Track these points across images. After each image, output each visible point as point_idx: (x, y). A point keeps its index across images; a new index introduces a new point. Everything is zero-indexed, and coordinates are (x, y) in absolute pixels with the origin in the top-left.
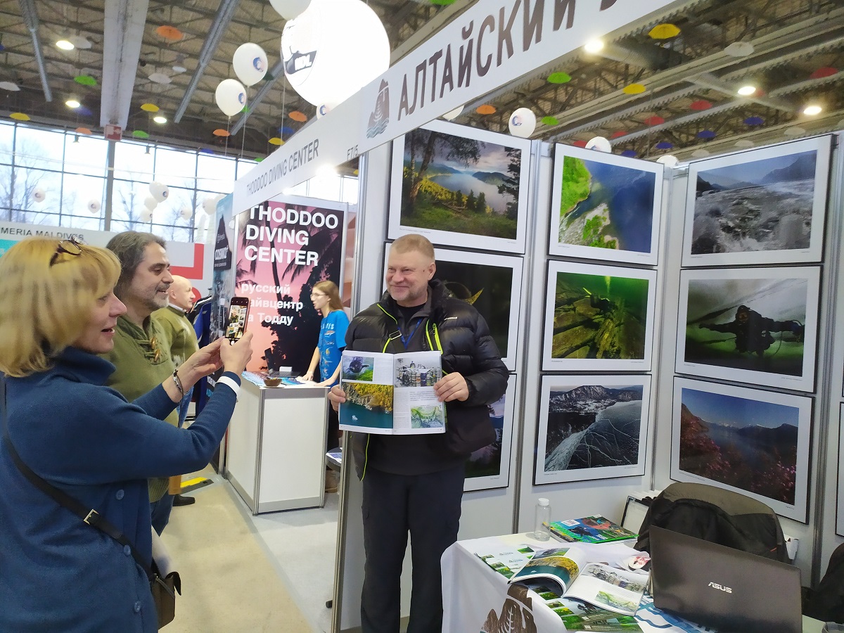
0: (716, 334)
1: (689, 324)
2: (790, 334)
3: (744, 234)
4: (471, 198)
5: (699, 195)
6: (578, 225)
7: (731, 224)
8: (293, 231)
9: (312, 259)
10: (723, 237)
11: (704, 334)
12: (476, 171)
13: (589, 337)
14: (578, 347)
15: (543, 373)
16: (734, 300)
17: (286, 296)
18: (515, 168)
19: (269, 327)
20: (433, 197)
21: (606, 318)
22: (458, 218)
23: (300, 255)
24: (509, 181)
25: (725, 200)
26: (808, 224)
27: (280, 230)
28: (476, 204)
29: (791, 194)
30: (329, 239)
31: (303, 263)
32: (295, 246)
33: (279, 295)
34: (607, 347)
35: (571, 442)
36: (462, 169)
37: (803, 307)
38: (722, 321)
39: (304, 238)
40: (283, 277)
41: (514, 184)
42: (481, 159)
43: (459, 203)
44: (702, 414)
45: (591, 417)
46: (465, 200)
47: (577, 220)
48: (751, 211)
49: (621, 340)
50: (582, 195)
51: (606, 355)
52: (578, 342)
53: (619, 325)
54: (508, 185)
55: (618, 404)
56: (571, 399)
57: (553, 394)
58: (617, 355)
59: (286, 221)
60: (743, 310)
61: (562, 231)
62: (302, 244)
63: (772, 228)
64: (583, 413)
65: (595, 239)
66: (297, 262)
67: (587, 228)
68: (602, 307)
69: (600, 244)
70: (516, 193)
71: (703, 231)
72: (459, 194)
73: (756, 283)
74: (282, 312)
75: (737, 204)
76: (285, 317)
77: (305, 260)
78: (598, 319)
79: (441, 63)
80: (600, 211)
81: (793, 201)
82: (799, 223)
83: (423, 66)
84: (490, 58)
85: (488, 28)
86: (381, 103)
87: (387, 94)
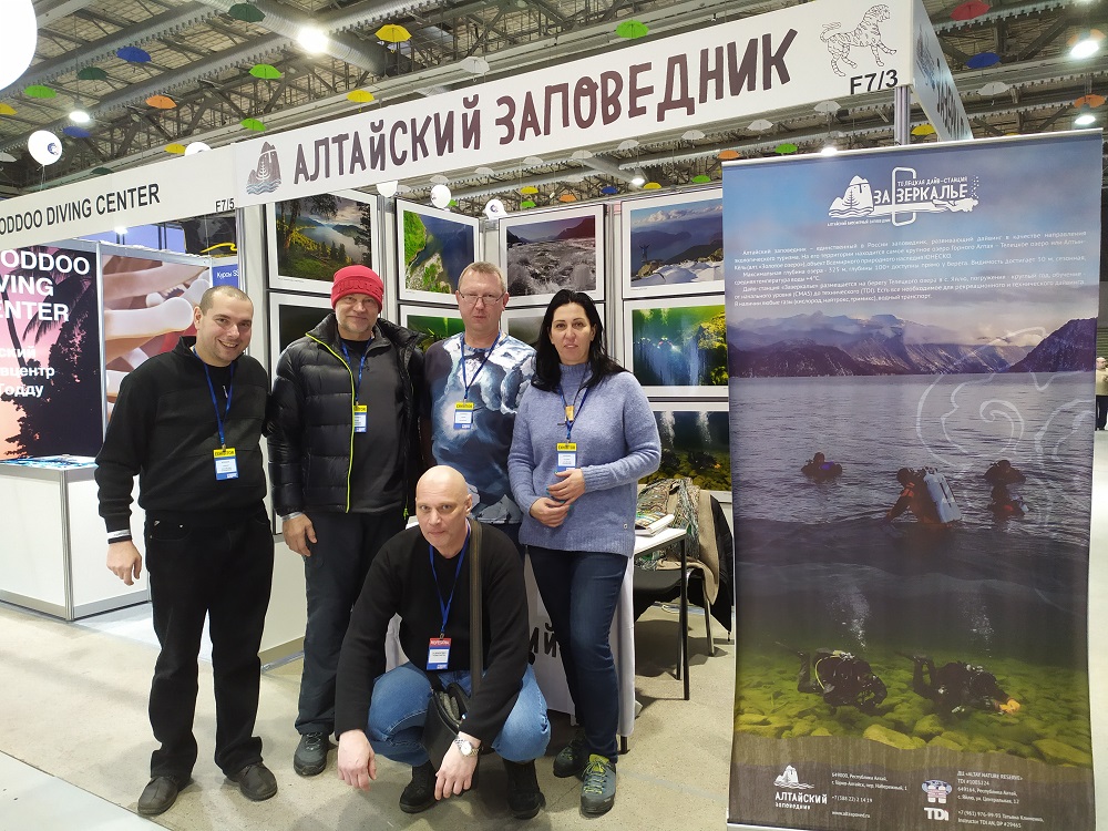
3: (548, 280)
4: (334, 249)
5: (509, 246)
6: (419, 274)
7: (537, 271)
8: (32, 279)
9: (61, 313)
10: (532, 282)
12: (336, 223)
17: (31, 360)
18: (366, 221)
19: (13, 401)
20: (303, 249)
22: (324, 268)
23: (44, 308)
24: (362, 233)
25: (531, 251)
26: (593, 272)
27: (13, 278)
28: (338, 254)
29: (579, 248)
30: (80, 287)
31: (50, 319)
32: (36, 297)
33: (21, 361)
36: (324, 223)
39: (47, 287)
40: (24, 337)
41: (367, 236)
42: (339, 213)
43: (325, 254)
46: (329, 250)
47: (418, 269)
48: (552, 261)
50: (420, 246)
54: (362, 237)
59: (20, 265)
61: (407, 279)
62: (46, 294)
63: (569, 275)
65: (433, 286)
66: (41, 317)
67: (426, 276)
69: (437, 289)
70: (368, 244)
71: (516, 277)
72: (324, 245)
74: (27, 380)
75: (541, 255)
76: (32, 387)
77: (52, 315)
79: (348, 145)
80: (435, 260)
81: (581, 253)
82: (587, 270)
83: (325, 142)
84: (405, 153)
85: (400, 130)
86: (267, 164)
87: (275, 156)
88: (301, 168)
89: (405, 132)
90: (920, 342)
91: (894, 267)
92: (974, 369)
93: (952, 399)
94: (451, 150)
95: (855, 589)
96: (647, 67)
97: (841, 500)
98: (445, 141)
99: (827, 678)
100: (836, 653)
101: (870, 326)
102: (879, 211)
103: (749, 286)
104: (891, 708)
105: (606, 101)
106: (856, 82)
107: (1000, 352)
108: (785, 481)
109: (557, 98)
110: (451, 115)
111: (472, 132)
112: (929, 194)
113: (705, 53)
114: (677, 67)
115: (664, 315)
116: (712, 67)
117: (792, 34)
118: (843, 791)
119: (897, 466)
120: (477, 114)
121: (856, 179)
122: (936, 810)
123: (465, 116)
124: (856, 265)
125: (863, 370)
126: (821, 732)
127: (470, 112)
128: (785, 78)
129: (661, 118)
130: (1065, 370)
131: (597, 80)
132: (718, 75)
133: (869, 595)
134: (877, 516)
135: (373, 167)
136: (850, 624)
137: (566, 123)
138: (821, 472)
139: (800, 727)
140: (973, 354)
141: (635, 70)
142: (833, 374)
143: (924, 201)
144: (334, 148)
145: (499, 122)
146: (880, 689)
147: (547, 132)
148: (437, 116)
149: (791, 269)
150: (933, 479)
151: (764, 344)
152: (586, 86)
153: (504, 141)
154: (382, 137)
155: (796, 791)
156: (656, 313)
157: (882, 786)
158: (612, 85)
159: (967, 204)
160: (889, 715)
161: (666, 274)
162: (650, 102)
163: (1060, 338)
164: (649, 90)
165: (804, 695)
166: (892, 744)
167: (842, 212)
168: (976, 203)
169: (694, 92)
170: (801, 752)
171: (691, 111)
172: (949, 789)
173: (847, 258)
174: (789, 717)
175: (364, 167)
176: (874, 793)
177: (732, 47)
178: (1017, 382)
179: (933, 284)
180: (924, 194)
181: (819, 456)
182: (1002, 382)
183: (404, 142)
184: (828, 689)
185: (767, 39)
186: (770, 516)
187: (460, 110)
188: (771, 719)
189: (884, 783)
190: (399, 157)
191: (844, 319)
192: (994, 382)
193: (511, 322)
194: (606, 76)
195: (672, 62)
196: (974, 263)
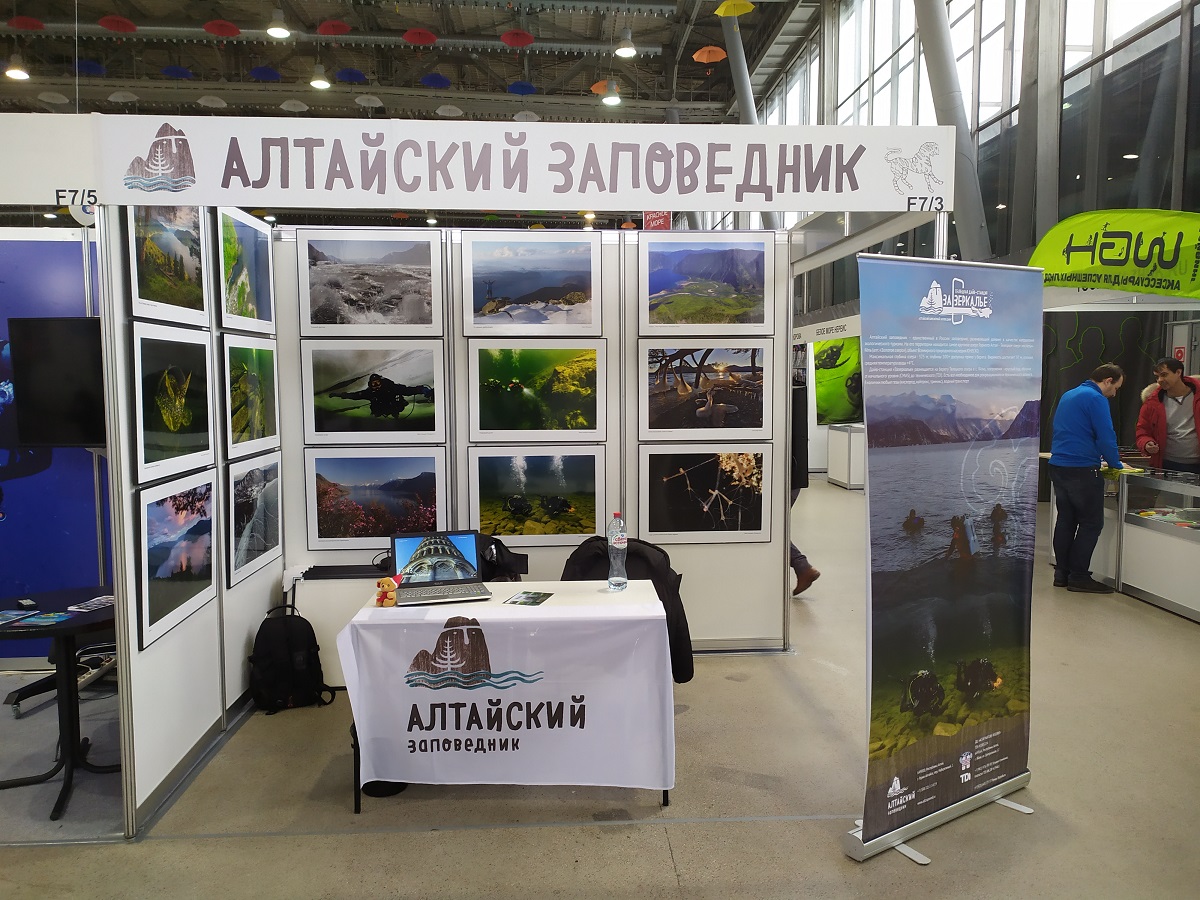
0: (349, 402)
1: (317, 394)
2: (422, 397)
3: (368, 308)
4: (176, 263)
5: (313, 264)
6: (235, 292)
7: (353, 297)
10: (346, 309)
11: (336, 402)
12: (176, 228)
13: (249, 417)
14: (244, 429)
15: (228, 462)
16: (365, 370)
18: (197, 226)
20: (155, 262)
21: (256, 394)
22: (170, 287)
24: (195, 241)
25: (342, 272)
26: (429, 304)
28: (179, 269)
29: (410, 276)
34: (258, 426)
37: (431, 373)
38: (353, 389)
41: (198, 244)
42: (178, 214)
43: (169, 267)
44: (344, 479)
46: (172, 264)
47: (233, 287)
48: (374, 287)
49: (264, 418)
50: (234, 259)
51: (258, 435)
52: (243, 424)
53: (262, 401)
54: (196, 246)
56: (244, 487)
58: (263, 433)
60: (375, 377)
61: (227, 300)
63: (396, 304)
64: (251, 500)
65: (244, 309)
68: (253, 382)
69: (247, 313)
70: (200, 256)
71: (322, 301)
72: (169, 258)
73: (386, 353)
75: (359, 278)
78: (252, 396)
79: (323, 153)
80: (244, 276)
81: (413, 282)
82: (420, 302)
83: (281, 142)
84: (417, 179)
85: (409, 152)
86: (167, 153)
87: (184, 144)
88: (235, 171)
89: (418, 153)
90: (964, 416)
91: (953, 357)
94: (486, 188)
96: (726, 148)
98: (478, 176)
99: (916, 696)
100: (920, 673)
101: (941, 404)
102: (946, 311)
103: (875, 367)
104: (946, 707)
105: (682, 172)
106: (912, 201)
107: (999, 425)
109: (626, 158)
110: (487, 147)
111: (517, 173)
112: (970, 301)
113: (783, 148)
114: (756, 154)
115: (515, 356)
116: (790, 162)
117: (861, 150)
118: (923, 783)
120: (523, 154)
121: (934, 284)
122: (966, 774)
123: (507, 152)
124: (933, 354)
125: (937, 440)
126: (913, 741)
127: (515, 151)
128: (854, 186)
129: (739, 198)
131: (673, 148)
132: (795, 169)
134: (942, 556)
135: (366, 186)
136: (927, 647)
137: (636, 184)
140: (987, 426)
141: (713, 148)
142: (921, 443)
143: (968, 307)
144: (297, 152)
145: (552, 168)
146: (941, 694)
147: (613, 189)
148: (467, 144)
149: (898, 354)
150: (968, 522)
152: (658, 152)
153: (559, 190)
155: (899, 796)
156: (507, 354)
157: (941, 770)
158: (688, 158)
159: (988, 312)
160: (946, 712)
161: (513, 313)
162: (730, 181)
163: (1023, 413)
164: (728, 170)
167: (927, 309)
168: (992, 312)
169: (772, 180)
170: (902, 762)
171: (769, 198)
172: (972, 755)
173: (929, 348)
174: (895, 736)
176: (937, 777)
177: (808, 148)
179: (972, 372)
180: (967, 301)
181: (913, 513)
184: (917, 704)
185: (840, 148)
187: (499, 147)
189: (942, 767)
190: (408, 180)
191: (927, 399)
193: (316, 355)
194: (682, 147)
195: (752, 148)
196: (989, 357)
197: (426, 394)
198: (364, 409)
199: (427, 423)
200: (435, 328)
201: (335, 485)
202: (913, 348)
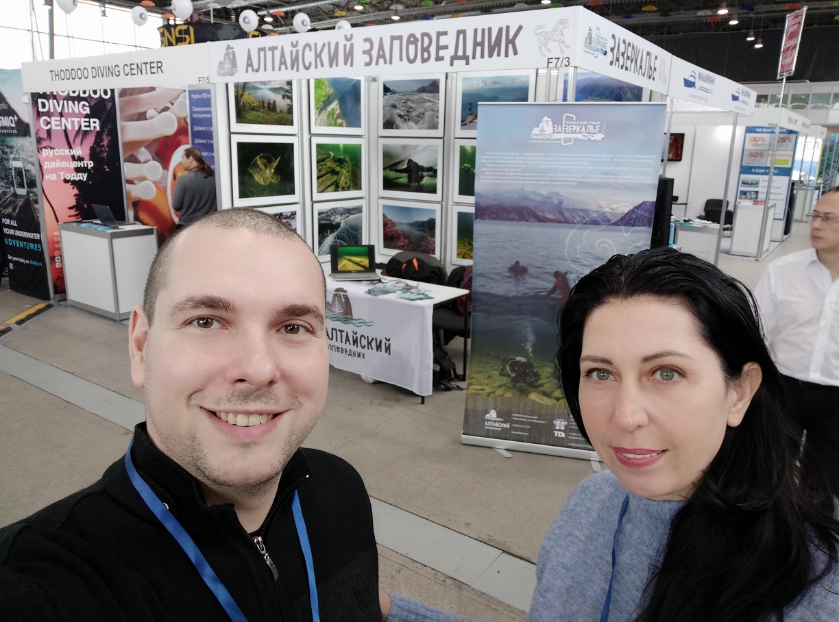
0: (398, 174)
1: (384, 169)
2: (431, 173)
3: (409, 120)
4: (269, 104)
5: (385, 95)
6: (324, 114)
7: (402, 114)
8: (76, 102)
9: (95, 125)
11: (392, 174)
12: (270, 87)
13: (334, 180)
14: (329, 186)
15: (313, 202)
16: (406, 155)
17: (79, 157)
18: (290, 83)
19: (70, 183)
20: (250, 106)
21: (342, 168)
22: (264, 117)
23: (85, 122)
25: (398, 100)
26: (437, 117)
27: (65, 102)
28: (272, 107)
29: (429, 100)
30: (105, 106)
31: (88, 129)
32: (79, 115)
33: (73, 157)
34: (344, 185)
35: (330, 239)
37: (436, 159)
38: (401, 167)
39: (85, 108)
40: (74, 141)
43: (264, 107)
44: (393, 217)
45: (338, 225)
46: (266, 105)
47: (323, 112)
48: (412, 107)
49: (350, 180)
50: (325, 96)
51: (343, 189)
52: (329, 183)
53: (348, 172)
54: (287, 94)
55: (351, 217)
56: (328, 216)
57: (320, 214)
58: (349, 189)
59: (69, 94)
60: (410, 161)
61: (316, 119)
62: (85, 113)
63: (422, 118)
64: (334, 223)
65: (333, 122)
66: (83, 128)
67: (328, 116)
68: (340, 162)
69: (336, 125)
70: (291, 98)
71: (388, 116)
72: (263, 102)
73: (416, 147)
74: (78, 170)
75: (405, 102)
76: (80, 174)
77: (89, 126)
78: (338, 169)
79: (278, 53)
80: (335, 105)
82: (433, 116)
83: (263, 49)
84: (310, 63)
85: (307, 49)
86: (229, 58)
87: (234, 54)
88: (250, 65)
89: (311, 50)
90: (571, 207)
91: (561, 167)
92: (595, 223)
93: (583, 237)
94: (337, 65)
95: (529, 329)
96: (445, 33)
97: (526, 285)
98: (333, 60)
99: (513, 370)
100: (518, 359)
101: (547, 197)
102: (556, 136)
103: (488, 171)
104: (542, 385)
105: (423, 50)
106: (550, 61)
107: (609, 216)
108: (499, 274)
109: (396, 43)
110: (337, 44)
111: (349, 56)
112: (581, 129)
113: (476, 31)
114: (461, 36)
116: (479, 39)
117: (520, 28)
118: (517, 422)
119: (554, 269)
120: (352, 45)
121: (546, 118)
122: (559, 432)
123: (345, 46)
124: (542, 164)
125: (542, 220)
126: (508, 395)
127: (348, 44)
128: (516, 53)
129: (452, 64)
130: (638, 226)
131: (419, 36)
132: (482, 44)
133: (536, 332)
135: (292, 69)
136: (525, 345)
137: (401, 60)
138: (518, 271)
139: (499, 392)
140: (595, 215)
141: (439, 34)
142: (527, 221)
143: (579, 133)
144: (269, 54)
145: (364, 52)
146: (537, 376)
147: (391, 63)
148: (329, 43)
149: (509, 164)
151: (494, 203)
152: (412, 39)
153: (368, 64)
154: (297, 51)
155: (495, 421)
157: (535, 421)
158: (426, 40)
159: (599, 137)
160: (541, 388)
162: (447, 54)
163: (638, 209)
164: (446, 47)
165: (502, 377)
166: (541, 402)
167: (537, 135)
168: (603, 136)
169: (469, 52)
170: (498, 404)
171: (467, 63)
172: (566, 423)
173: (539, 160)
174: (494, 387)
175: (287, 69)
176: (531, 424)
177: (490, 29)
178: (614, 230)
179: (579, 178)
180: (578, 129)
181: (517, 263)
182: (609, 230)
183: (310, 57)
184: (513, 375)
185: (508, 28)
186: (492, 291)
187: (342, 42)
188: (486, 388)
189: (536, 419)
190: (307, 64)
191: (535, 193)
192: (604, 230)
193: (385, 147)
194: (424, 35)
195: (459, 32)
196: (599, 168)
197: (433, 171)
198: (404, 179)
199: (432, 189)
200: (439, 133)
201: (391, 221)
202: (523, 160)
